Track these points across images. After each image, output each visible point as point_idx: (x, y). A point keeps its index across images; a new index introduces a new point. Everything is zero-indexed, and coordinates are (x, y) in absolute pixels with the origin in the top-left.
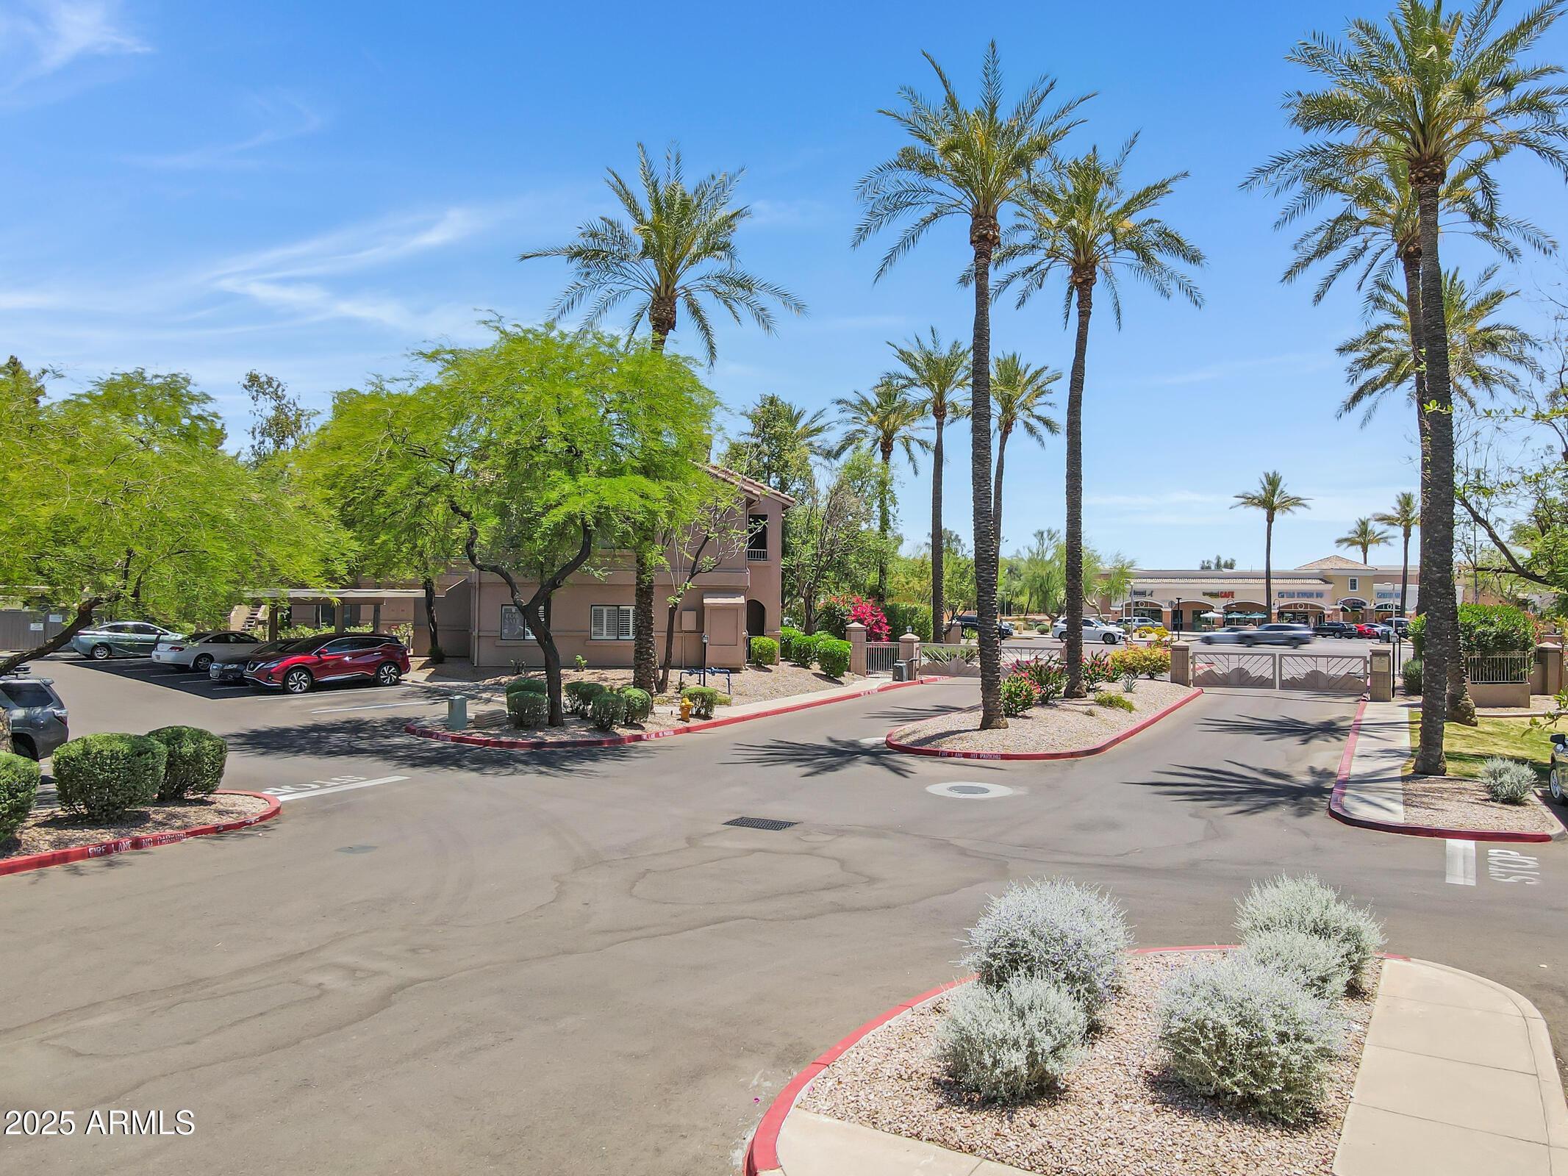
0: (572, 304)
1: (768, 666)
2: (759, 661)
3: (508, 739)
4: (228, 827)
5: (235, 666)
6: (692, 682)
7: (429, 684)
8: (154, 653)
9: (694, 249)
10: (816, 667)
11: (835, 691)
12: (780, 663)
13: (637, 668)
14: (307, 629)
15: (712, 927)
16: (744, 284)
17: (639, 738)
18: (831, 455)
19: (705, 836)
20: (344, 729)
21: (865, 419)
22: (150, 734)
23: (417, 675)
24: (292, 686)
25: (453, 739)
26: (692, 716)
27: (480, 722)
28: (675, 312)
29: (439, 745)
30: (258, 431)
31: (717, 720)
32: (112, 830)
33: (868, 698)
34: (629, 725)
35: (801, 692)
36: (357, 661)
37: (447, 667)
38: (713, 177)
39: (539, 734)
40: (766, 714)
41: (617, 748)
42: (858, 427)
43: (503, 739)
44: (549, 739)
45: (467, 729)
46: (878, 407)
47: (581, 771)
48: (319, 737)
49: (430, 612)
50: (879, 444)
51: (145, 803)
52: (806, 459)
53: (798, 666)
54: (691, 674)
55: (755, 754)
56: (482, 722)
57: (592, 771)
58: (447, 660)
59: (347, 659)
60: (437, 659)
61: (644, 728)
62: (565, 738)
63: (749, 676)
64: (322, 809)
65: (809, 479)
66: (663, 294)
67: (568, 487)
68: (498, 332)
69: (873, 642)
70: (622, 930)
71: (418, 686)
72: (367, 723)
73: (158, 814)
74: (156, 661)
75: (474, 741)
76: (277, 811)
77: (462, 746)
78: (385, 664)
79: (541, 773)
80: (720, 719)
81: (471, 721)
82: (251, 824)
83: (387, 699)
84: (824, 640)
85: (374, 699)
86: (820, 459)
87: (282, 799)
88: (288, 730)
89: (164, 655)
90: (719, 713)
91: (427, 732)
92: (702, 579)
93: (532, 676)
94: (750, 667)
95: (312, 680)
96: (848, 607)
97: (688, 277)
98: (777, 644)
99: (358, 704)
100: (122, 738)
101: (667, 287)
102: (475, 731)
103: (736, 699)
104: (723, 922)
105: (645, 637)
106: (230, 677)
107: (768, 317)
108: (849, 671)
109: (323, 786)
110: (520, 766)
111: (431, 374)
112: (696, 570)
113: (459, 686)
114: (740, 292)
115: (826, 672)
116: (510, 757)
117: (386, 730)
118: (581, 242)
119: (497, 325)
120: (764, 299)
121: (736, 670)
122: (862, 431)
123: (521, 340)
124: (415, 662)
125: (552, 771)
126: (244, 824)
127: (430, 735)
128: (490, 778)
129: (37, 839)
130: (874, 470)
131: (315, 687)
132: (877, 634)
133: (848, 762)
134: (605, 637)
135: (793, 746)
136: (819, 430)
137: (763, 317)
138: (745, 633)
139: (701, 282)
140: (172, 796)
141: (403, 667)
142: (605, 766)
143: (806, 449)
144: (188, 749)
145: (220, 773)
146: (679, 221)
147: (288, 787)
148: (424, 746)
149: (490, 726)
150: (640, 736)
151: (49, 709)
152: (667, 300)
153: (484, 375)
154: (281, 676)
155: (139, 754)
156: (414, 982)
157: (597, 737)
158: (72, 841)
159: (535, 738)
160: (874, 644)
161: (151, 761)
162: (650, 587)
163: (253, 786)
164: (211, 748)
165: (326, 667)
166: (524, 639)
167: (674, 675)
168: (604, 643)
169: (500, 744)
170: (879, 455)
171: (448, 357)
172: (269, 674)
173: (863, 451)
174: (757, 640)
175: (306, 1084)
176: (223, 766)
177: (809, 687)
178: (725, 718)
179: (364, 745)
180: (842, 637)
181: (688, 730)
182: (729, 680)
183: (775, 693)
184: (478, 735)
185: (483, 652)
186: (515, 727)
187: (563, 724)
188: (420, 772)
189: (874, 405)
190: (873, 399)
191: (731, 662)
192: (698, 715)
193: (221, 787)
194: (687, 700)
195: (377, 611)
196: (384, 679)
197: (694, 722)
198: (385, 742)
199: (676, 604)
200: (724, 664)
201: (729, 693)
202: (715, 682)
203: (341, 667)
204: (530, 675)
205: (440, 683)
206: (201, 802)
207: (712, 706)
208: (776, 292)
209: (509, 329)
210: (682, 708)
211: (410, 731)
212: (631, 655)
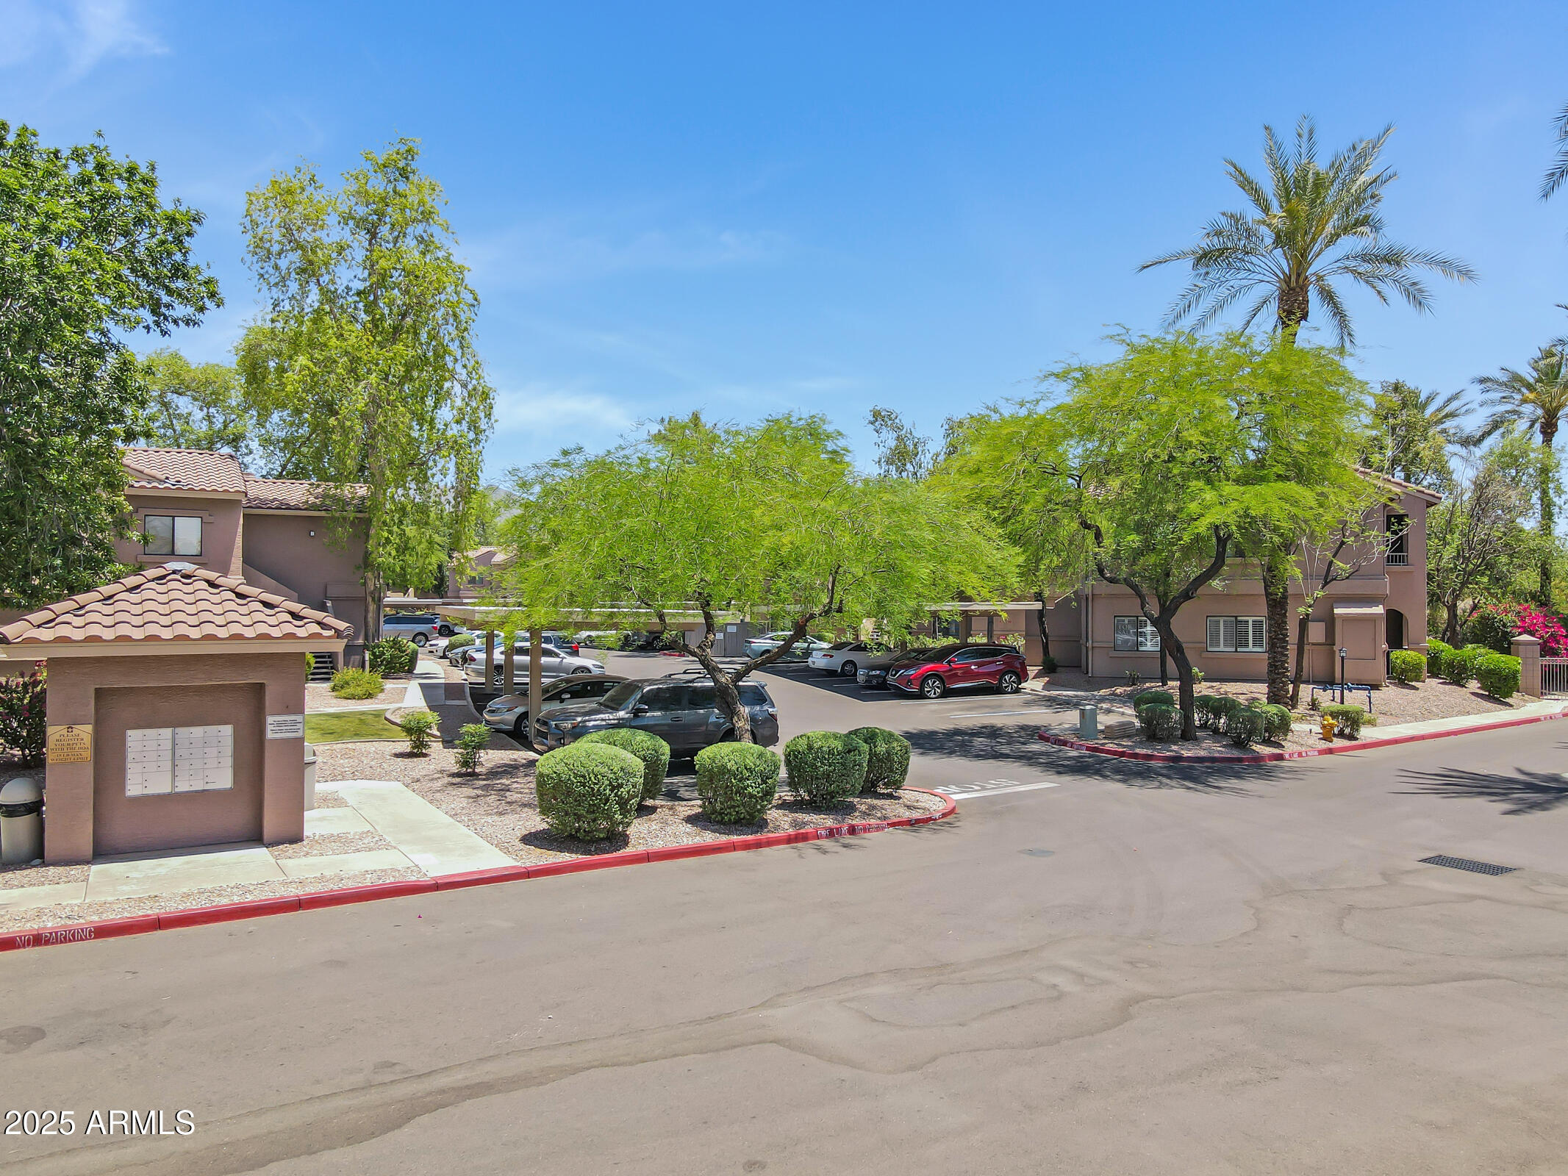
0: (1189, 306)
1: (1413, 683)
2: (1403, 677)
3: (1144, 751)
4: (918, 821)
5: (878, 672)
6: (1326, 698)
7: (1046, 693)
8: (810, 660)
9: (1329, 229)
10: (1474, 685)
11: (1503, 715)
12: (1427, 680)
13: (1271, 683)
14: (928, 639)
15: (1462, 983)
16: (1393, 258)
17: (1280, 757)
18: (1468, 442)
19: (1403, 874)
20: (982, 733)
21: (1518, 397)
22: (850, 733)
23: (1034, 685)
24: (928, 692)
25: (1088, 749)
26: (1335, 735)
27: (1111, 733)
28: (1308, 301)
29: (1074, 753)
30: (883, 460)
31: (1364, 742)
32: (831, 817)
33: (1549, 724)
34: (1266, 742)
35: (1460, 713)
36: (981, 670)
37: (1062, 675)
38: (1354, 148)
39: (1174, 747)
40: (1423, 738)
41: (1257, 767)
42: (1509, 407)
43: (1138, 751)
44: (1186, 754)
45: (1098, 739)
46: (1537, 381)
47: (1232, 789)
48: (963, 740)
49: (1042, 623)
50: (1538, 426)
51: (853, 795)
52: (1441, 448)
53: (1450, 684)
54: (1324, 690)
55: (1429, 782)
56: (1112, 733)
57: (1241, 790)
58: (1059, 669)
59: (973, 667)
60: (1049, 668)
61: (1284, 747)
62: (1202, 753)
63: (1390, 694)
64: (992, 809)
65: (1443, 473)
66: (1293, 284)
67: (1209, 496)
68: (1124, 344)
69: (1547, 658)
70: (1350, 972)
71: (1038, 695)
72: (1001, 729)
73: (862, 804)
74: (812, 666)
75: (1108, 752)
76: (952, 811)
77: (1098, 756)
78: (1007, 673)
79: (1189, 788)
80: (1369, 741)
81: (1102, 731)
82: (935, 819)
83: (1013, 706)
84: (1484, 656)
85: (999, 707)
86: (1456, 448)
87: (955, 797)
88: (933, 733)
89: (818, 661)
90: (1366, 733)
91: (1059, 740)
92: (1335, 588)
93: (1148, 688)
94: (1391, 683)
95: (944, 686)
96: (1511, 617)
97: (1323, 262)
98: (1424, 659)
99: (987, 710)
100: (835, 736)
101: (1299, 275)
102: (1107, 741)
103: (1381, 719)
104: (1473, 979)
105: (1279, 649)
106: (874, 682)
107: (1420, 291)
108: (1518, 691)
109: (984, 788)
110: (1165, 780)
111: (1062, 394)
112: (1330, 578)
113: (1076, 696)
114: (1386, 269)
115: (1489, 691)
116: (1149, 769)
117: (1020, 737)
118: (1205, 244)
119: (1124, 338)
120: (1415, 271)
121: (1375, 687)
122: (1514, 412)
123: (1151, 351)
124: (1032, 671)
125: (1199, 787)
126: (930, 819)
127: (1065, 743)
128: (1135, 789)
129: (780, 821)
130: (1532, 455)
131: (947, 693)
132: (1553, 648)
133: (1557, 799)
134: (1222, 648)
135: (1474, 777)
136: (1452, 415)
137: (1415, 295)
138: (1385, 646)
139: (1338, 264)
140: (869, 790)
141: (1022, 676)
142: (1253, 785)
143: (1441, 439)
144: (881, 748)
145: (904, 772)
146: (1313, 201)
147: (954, 787)
148: (1061, 754)
149: (1122, 737)
150: (1282, 755)
151: (766, 708)
152: (1298, 290)
153: (1116, 388)
154: (919, 682)
155: (849, 751)
156: (1146, 997)
157: (1235, 753)
158: (805, 824)
159: (1171, 751)
160: (1548, 660)
161: (857, 757)
162: (1285, 597)
163: (928, 785)
164: (899, 748)
165: (956, 675)
166: (1138, 650)
167: (1306, 691)
168: (1221, 655)
169: (1136, 756)
170: (1538, 438)
171: (1077, 375)
172: (909, 681)
173: (1516, 435)
174: (1396, 654)
175: (1082, 1088)
176: (908, 764)
177: (1469, 709)
178: (1374, 740)
179: (1005, 749)
180: (1507, 651)
181: (1330, 751)
182: (1370, 697)
183: (1426, 715)
184: (1111, 745)
185: (1098, 663)
186: (1147, 740)
187: (1196, 739)
188: (1066, 779)
189: (1532, 381)
190: (1529, 374)
191: (1369, 677)
192: (1341, 735)
193: (906, 784)
194: (1330, 718)
195: (990, 623)
196: (1006, 687)
197: (1338, 743)
198: (1024, 748)
199: (1307, 615)
200: (1361, 680)
201: (1370, 712)
202: (1355, 699)
203: (968, 675)
204: (1145, 686)
205: (1058, 692)
206: (890, 796)
207: (1358, 726)
208: (1431, 261)
209: (1136, 340)
210: (1324, 727)
211: (1044, 738)
212: (1264, 668)
